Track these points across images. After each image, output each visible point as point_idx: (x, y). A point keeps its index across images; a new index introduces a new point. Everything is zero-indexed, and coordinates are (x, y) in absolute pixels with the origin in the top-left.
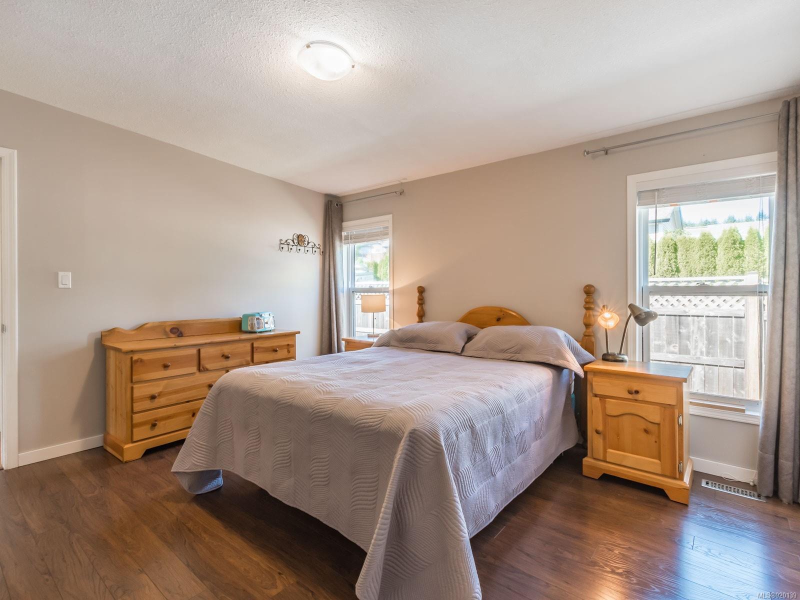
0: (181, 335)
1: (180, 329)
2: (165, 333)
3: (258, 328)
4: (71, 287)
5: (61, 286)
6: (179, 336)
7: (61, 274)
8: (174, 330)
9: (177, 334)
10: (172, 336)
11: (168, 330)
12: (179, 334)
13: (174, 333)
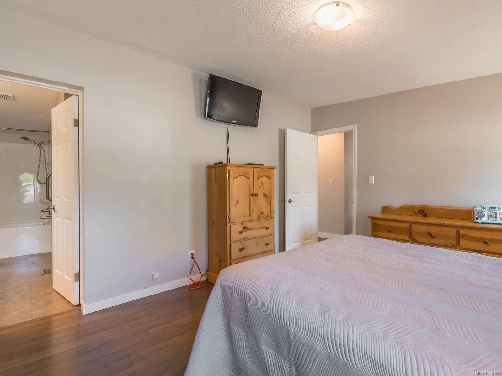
0: (425, 215)
1: (425, 211)
2: (415, 213)
3: (477, 219)
4: (374, 183)
5: (370, 183)
6: (424, 216)
7: (370, 177)
8: (421, 212)
9: (423, 214)
10: (420, 215)
11: (417, 210)
12: (424, 215)
13: (420, 213)
